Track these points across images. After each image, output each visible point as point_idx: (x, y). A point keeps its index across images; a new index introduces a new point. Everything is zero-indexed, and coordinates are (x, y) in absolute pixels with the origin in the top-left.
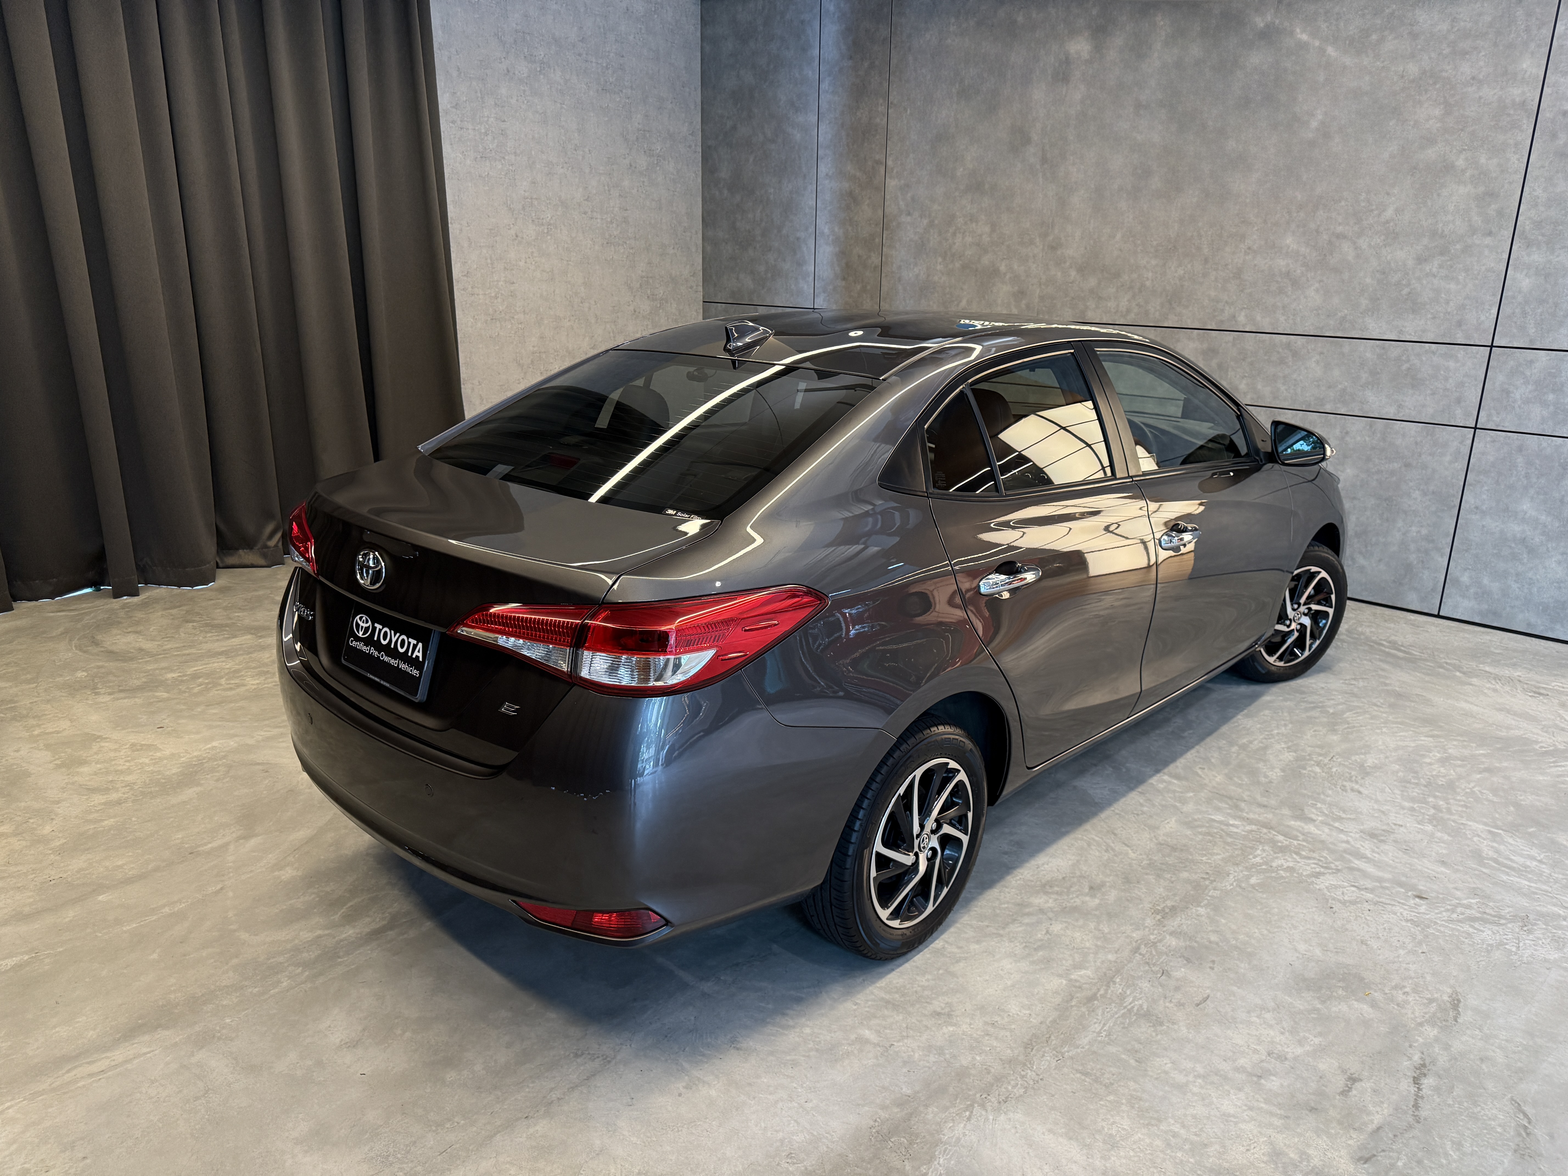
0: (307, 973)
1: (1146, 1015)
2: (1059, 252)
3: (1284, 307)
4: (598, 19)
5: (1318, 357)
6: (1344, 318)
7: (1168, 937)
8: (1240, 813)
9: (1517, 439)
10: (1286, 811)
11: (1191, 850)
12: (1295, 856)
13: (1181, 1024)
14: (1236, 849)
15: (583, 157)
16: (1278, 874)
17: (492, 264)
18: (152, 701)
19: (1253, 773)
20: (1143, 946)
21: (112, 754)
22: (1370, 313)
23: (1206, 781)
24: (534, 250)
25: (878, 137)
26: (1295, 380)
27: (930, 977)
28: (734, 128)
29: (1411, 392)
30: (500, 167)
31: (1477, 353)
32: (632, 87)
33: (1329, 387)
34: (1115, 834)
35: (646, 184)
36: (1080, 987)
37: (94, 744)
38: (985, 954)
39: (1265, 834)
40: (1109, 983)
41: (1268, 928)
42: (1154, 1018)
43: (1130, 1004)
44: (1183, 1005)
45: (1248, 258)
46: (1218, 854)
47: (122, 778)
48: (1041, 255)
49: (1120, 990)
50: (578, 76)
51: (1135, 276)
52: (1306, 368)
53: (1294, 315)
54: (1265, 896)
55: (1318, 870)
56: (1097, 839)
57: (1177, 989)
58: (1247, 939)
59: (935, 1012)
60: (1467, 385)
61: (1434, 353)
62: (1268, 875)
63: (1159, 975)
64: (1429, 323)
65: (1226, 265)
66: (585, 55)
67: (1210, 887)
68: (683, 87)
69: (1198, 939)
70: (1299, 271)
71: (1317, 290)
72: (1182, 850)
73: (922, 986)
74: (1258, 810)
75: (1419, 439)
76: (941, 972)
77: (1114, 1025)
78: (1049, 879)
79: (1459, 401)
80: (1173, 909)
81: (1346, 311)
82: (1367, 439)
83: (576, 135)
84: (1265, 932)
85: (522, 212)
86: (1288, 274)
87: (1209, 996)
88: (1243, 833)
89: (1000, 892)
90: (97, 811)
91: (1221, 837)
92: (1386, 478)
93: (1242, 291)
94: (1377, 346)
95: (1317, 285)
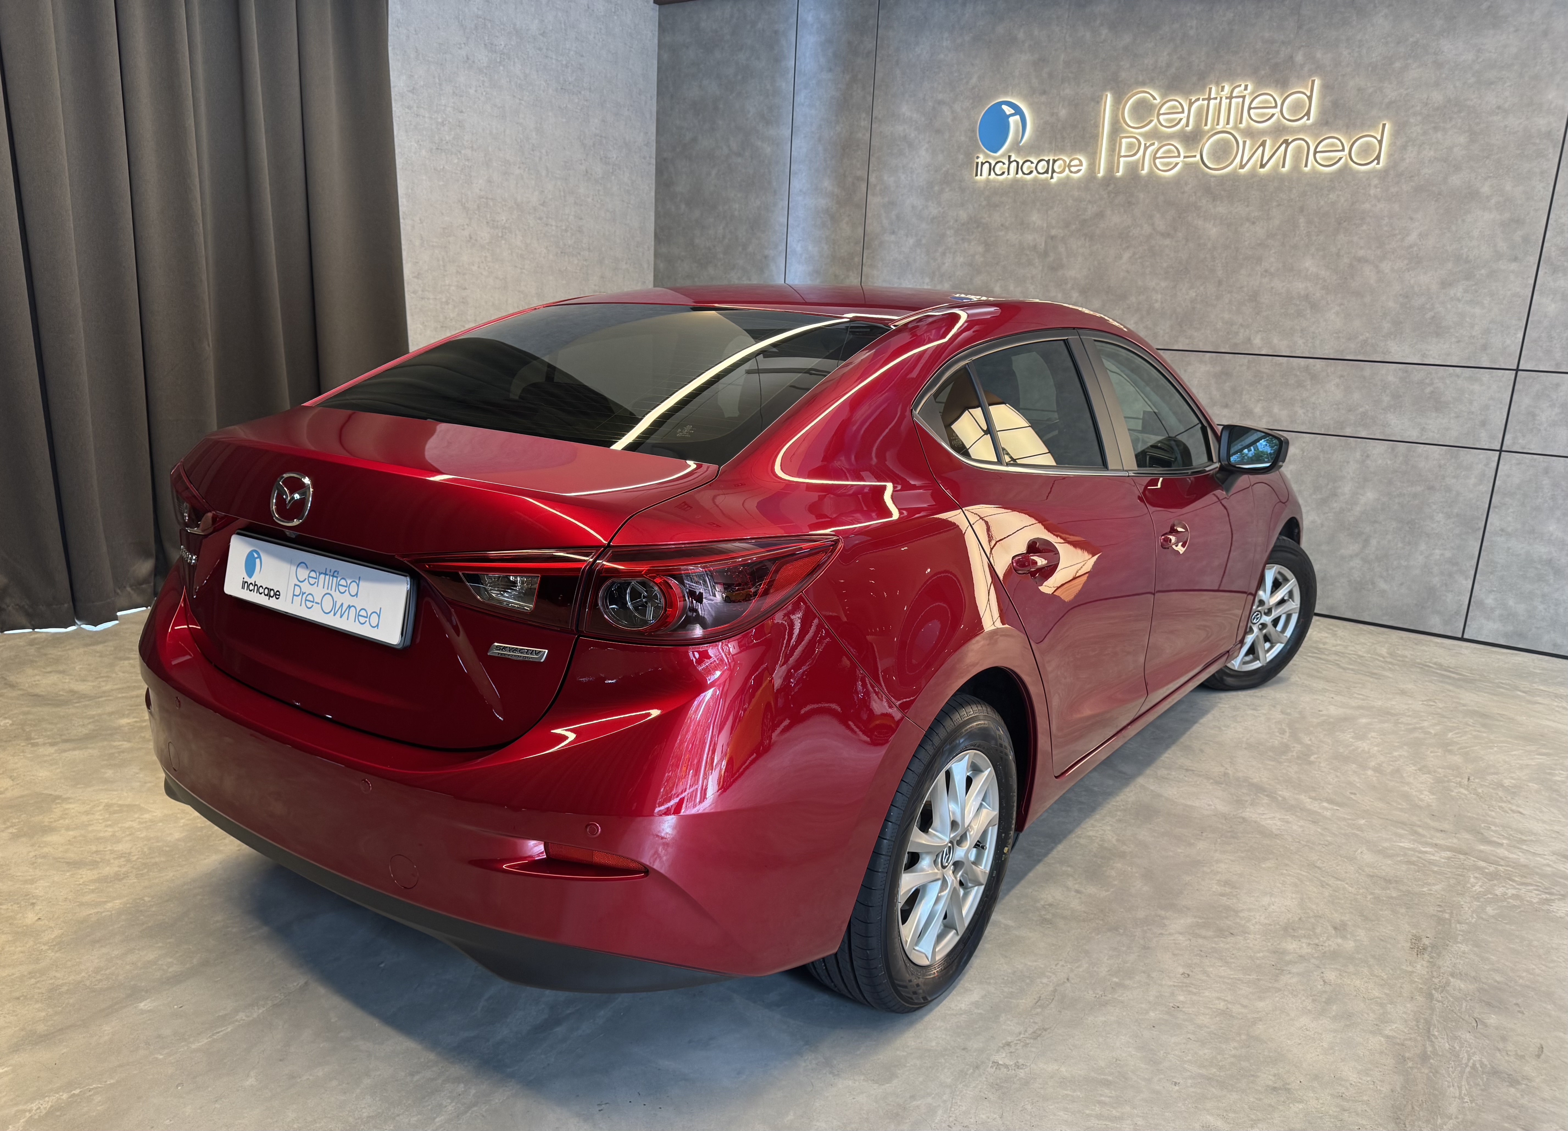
0: (473, 1091)
1: (1495, 1072)
2: (1060, 273)
3: (1302, 330)
4: (560, 14)
5: (1337, 380)
6: (1365, 341)
7: (1452, 980)
8: (1423, 840)
9: (1543, 461)
10: (1467, 836)
11: (1405, 880)
12: (1511, 883)
13: (1537, 1080)
14: (1449, 878)
15: (540, 158)
16: (1509, 903)
17: (444, 266)
18: (111, 751)
19: (1406, 796)
20: (1434, 992)
21: (85, 818)
22: (1392, 337)
23: (1368, 808)
24: (488, 254)
25: (859, 153)
26: (1314, 403)
27: (1236, 1044)
28: (695, 140)
29: (1434, 414)
30: (456, 161)
31: (1503, 376)
32: (590, 89)
33: (1350, 411)
34: (1319, 868)
35: (601, 193)
36: (1403, 1045)
37: (54, 806)
38: (1278, 1012)
39: (1465, 860)
40: (1429, 1037)
41: (1543, 963)
42: (1506, 1076)
43: (1469, 1060)
44: (1523, 1057)
45: (1265, 280)
46: (1434, 884)
47: (109, 848)
48: (1040, 276)
49: (1447, 1045)
50: (537, 71)
51: (1142, 298)
52: (1326, 391)
53: (1313, 338)
54: (1513, 927)
55: (1544, 896)
56: (1304, 874)
57: (1504, 1039)
58: (1532, 976)
59: (1268, 1086)
60: (1492, 408)
61: (1458, 376)
62: (1500, 904)
63: (1475, 1025)
64: (1453, 347)
65: (1241, 287)
66: (545, 50)
67: (1453, 921)
68: (640, 94)
69: (1484, 980)
70: (1318, 295)
71: (1337, 314)
72: (1396, 882)
73: (1234, 1056)
74: (1438, 835)
75: (1443, 462)
76: (1243, 1037)
77: (1470, 1088)
78: (1285, 921)
79: (1483, 424)
80: (1433, 946)
81: (1368, 335)
82: (1389, 462)
83: (534, 134)
84: (1544, 968)
85: (477, 212)
86: (1307, 297)
87: (1541, 1045)
88: (1443, 860)
89: (1245, 939)
90: (93, 891)
91: (1425, 866)
92: (1409, 501)
93: (1258, 314)
94: (1400, 369)
95: (1337, 308)
